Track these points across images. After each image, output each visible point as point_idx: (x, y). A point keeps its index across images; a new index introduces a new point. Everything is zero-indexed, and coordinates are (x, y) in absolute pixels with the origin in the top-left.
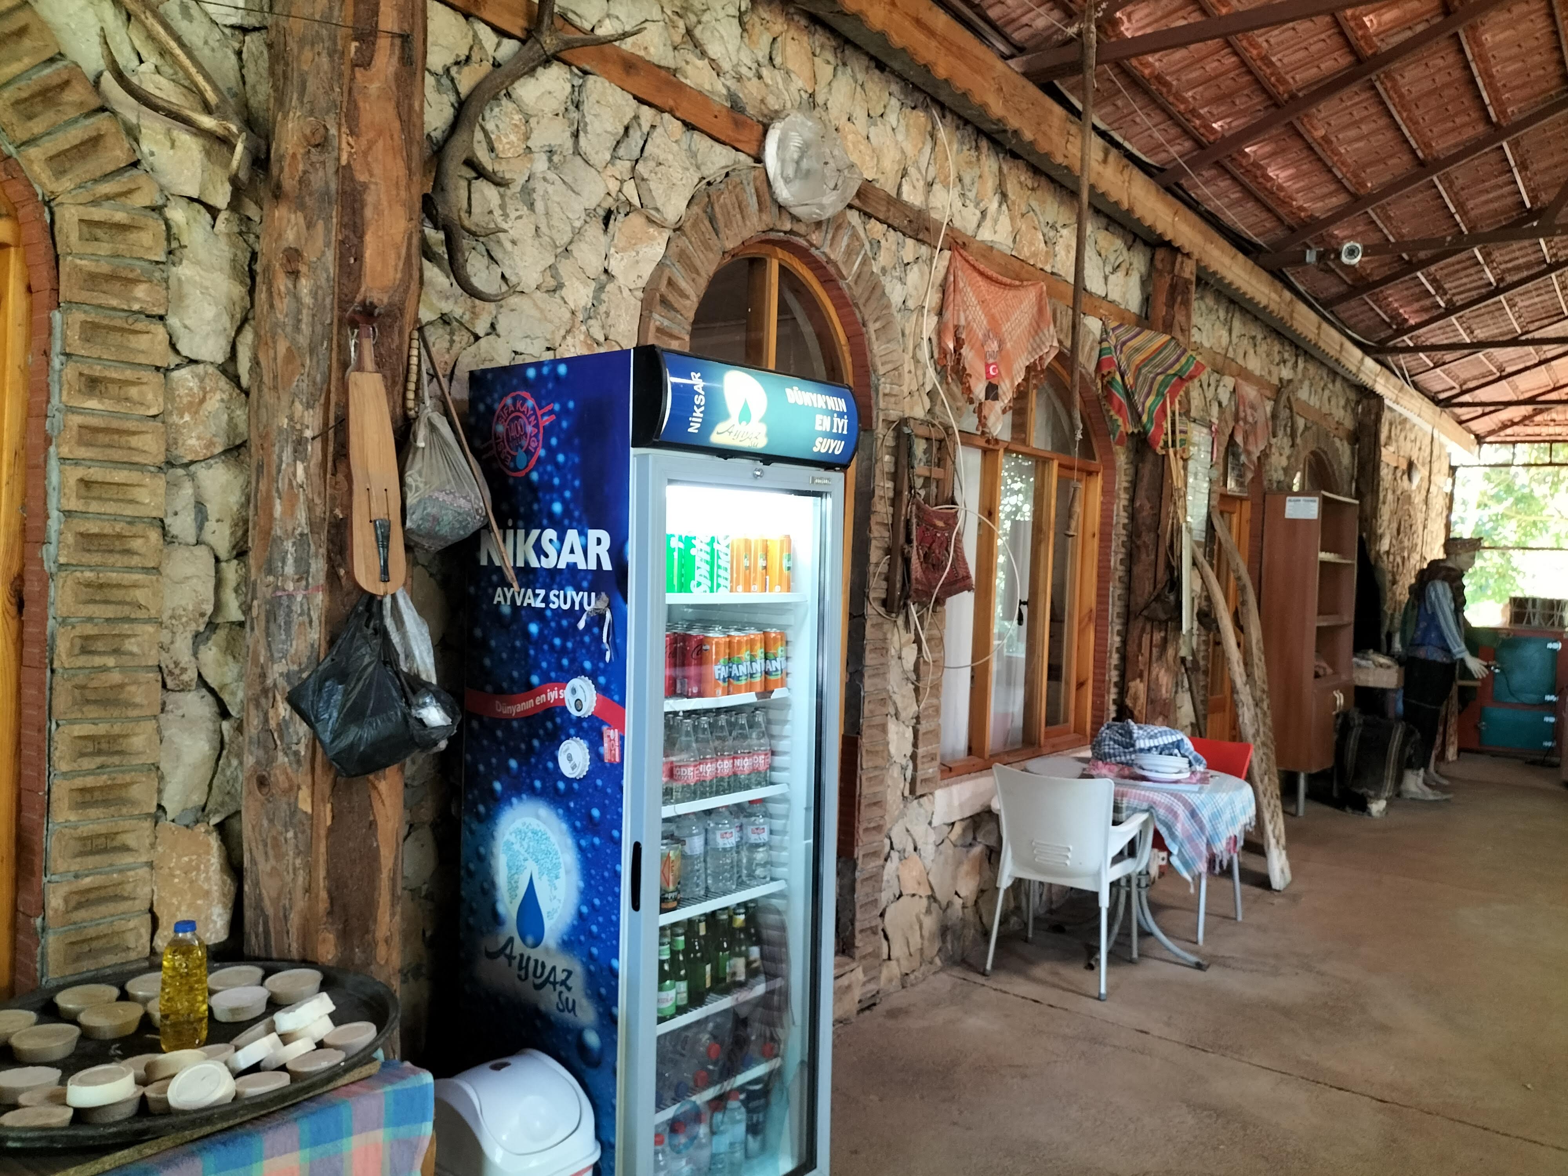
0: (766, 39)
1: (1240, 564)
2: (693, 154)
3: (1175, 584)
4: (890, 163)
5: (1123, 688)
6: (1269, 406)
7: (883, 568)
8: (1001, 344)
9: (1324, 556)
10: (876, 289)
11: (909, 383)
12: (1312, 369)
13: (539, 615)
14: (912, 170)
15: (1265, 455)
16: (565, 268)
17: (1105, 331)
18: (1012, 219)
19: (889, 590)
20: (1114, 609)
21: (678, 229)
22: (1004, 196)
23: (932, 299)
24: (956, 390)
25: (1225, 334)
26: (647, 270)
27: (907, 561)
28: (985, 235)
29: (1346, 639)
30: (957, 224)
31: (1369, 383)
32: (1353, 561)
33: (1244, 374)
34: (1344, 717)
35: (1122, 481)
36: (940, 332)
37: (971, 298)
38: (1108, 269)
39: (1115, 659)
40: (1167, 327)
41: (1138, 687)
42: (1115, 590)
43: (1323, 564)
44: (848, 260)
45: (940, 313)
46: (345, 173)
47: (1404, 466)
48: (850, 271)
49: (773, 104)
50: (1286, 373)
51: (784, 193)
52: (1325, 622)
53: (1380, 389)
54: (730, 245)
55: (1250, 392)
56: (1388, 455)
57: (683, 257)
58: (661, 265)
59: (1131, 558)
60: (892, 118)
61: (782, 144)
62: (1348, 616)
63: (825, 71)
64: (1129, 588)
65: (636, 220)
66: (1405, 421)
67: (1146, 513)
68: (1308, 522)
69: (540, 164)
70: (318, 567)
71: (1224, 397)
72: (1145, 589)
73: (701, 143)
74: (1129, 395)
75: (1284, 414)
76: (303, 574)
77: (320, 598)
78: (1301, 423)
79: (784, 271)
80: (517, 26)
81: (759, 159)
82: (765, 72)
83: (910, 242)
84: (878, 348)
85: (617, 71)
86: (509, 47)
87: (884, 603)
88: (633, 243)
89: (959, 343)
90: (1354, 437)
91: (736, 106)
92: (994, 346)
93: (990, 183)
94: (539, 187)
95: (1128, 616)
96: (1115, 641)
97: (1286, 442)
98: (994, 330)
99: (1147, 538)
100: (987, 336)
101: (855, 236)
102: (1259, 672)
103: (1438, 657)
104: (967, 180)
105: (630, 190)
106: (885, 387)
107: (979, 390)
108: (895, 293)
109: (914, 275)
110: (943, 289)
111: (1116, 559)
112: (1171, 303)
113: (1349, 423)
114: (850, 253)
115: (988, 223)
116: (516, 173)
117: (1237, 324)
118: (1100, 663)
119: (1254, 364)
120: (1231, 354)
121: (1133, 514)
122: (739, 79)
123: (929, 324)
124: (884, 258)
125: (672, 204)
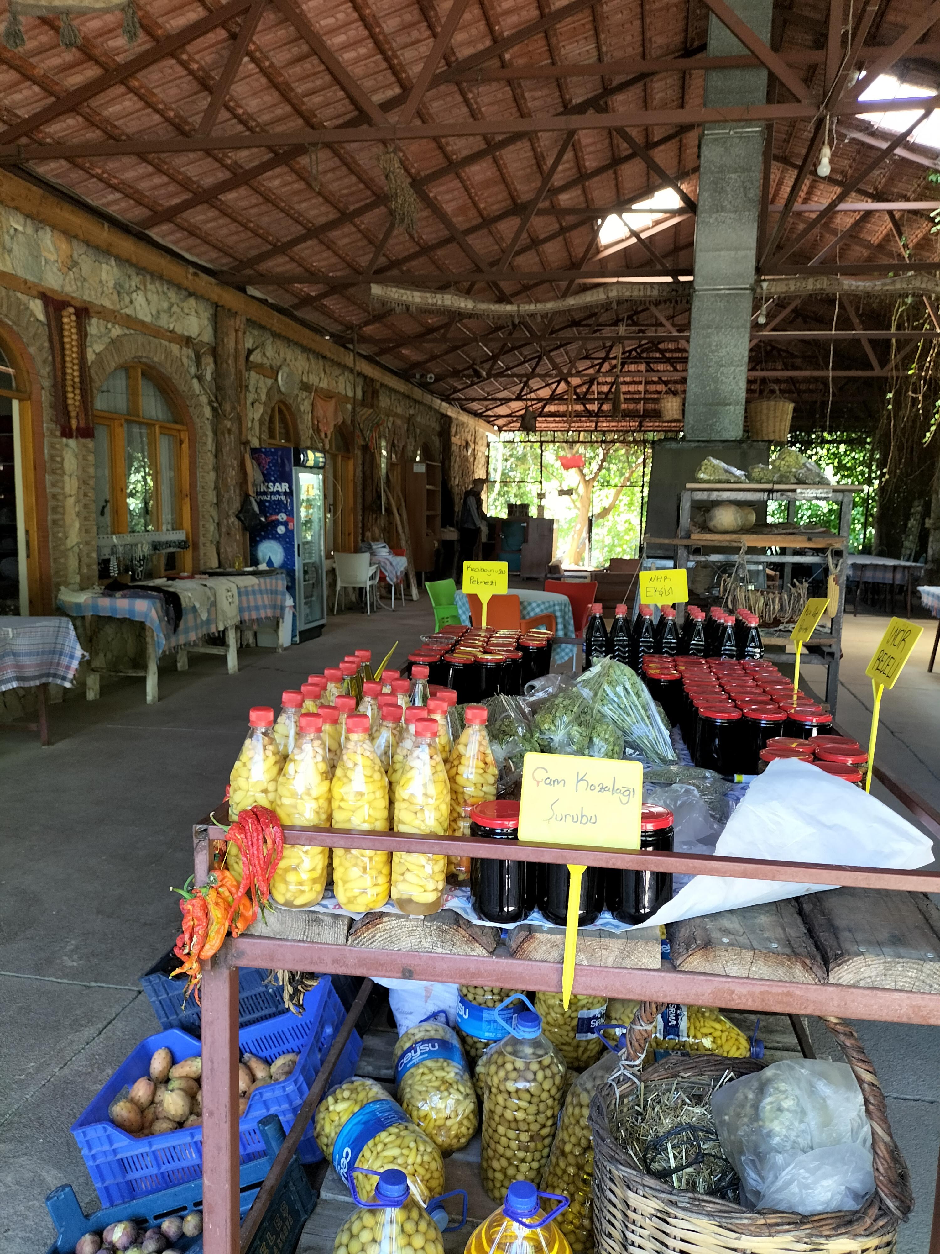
1: (398, 490)
2: (266, 383)
3: (379, 497)
5: (363, 534)
6: (406, 426)
9: (428, 487)
10: (298, 409)
12: (422, 408)
14: (305, 372)
15: (404, 447)
17: (353, 409)
18: (327, 378)
20: (359, 507)
22: (325, 372)
23: (310, 409)
24: (318, 436)
25: (390, 403)
28: (321, 385)
29: (438, 520)
30: (315, 383)
31: (444, 412)
32: (439, 489)
33: (396, 415)
34: (438, 551)
35: (360, 462)
36: (313, 418)
37: (320, 406)
38: (353, 386)
39: (360, 525)
40: (372, 406)
41: (368, 534)
42: (359, 500)
43: (428, 490)
44: (293, 403)
45: (312, 413)
47: (464, 444)
48: (294, 406)
49: (279, 364)
50: (412, 412)
51: (283, 389)
52: (429, 513)
53: (449, 414)
54: (272, 406)
55: (399, 422)
56: (455, 440)
59: (364, 489)
61: (281, 375)
62: (439, 511)
64: (364, 500)
66: (463, 424)
67: (368, 473)
68: (421, 474)
71: (390, 425)
72: (369, 499)
74: (361, 431)
75: (411, 428)
78: (418, 431)
81: (276, 380)
83: (305, 393)
84: (301, 427)
90: (440, 434)
91: (273, 368)
92: (326, 420)
93: (322, 369)
95: (364, 509)
96: (360, 518)
97: (413, 440)
98: (326, 415)
99: (369, 481)
100: (324, 417)
102: (407, 530)
103: (472, 527)
104: (317, 370)
106: (303, 438)
107: (323, 435)
108: (302, 409)
109: (306, 403)
110: (312, 405)
111: (359, 489)
112: (373, 397)
113: (438, 429)
114: (294, 400)
115: (322, 381)
117: (393, 397)
118: (356, 526)
119: (399, 410)
120: (391, 408)
121: (364, 472)
122: (273, 359)
123: (310, 416)
124: (300, 399)
125: (263, 397)
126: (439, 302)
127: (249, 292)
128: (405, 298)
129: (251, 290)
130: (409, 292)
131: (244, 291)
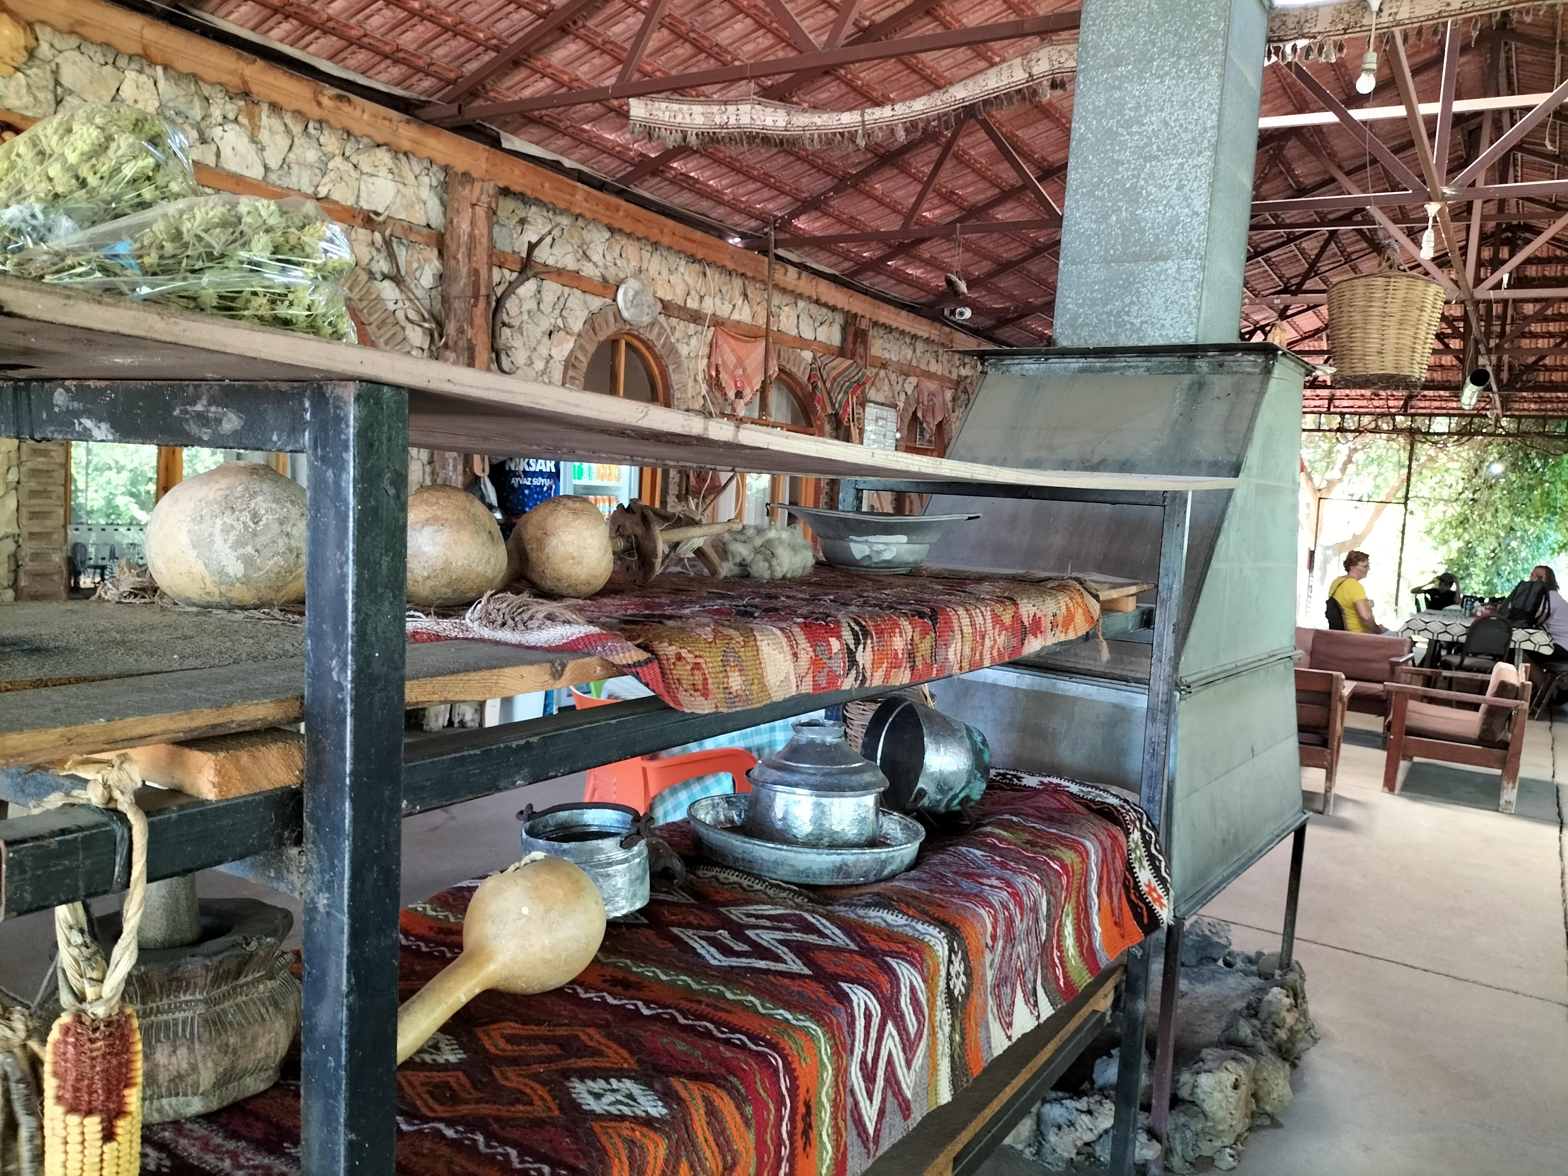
0: (618, 248)
2: (585, 303)
4: (680, 290)
6: (949, 393)
7: (677, 480)
8: (744, 370)
10: (673, 350)
11: (690, 392)
13: (528, 487)
14: (693, 292)
15: (942, 424)
16: (534, 356)
17: (814, 358)
18: (751, 307)
19: (680, 491)
21: (579, 335)
22: (746, 296)
23: (705, 351)
24: (718, 394)
25: (909, 352)
26: (566, 353)
27: (688, 477)
28: (736, 317)
30: (718, 313)
33: (927, 375)
36: (709, 366)
37: (726, 349)
38: (817, 324)
44: (658, 339)
45: (709, 357)
46: (469, 341)
48: (659, 344)
49: (622, 275)
51: (626, 314)
54: (602, 339)
55: (932, 385)
57: (582, 348)
58: (572, 351)
60: (681, 269)
61: (625, 293)
63: (646, 255)
65: (562, 333)
69: (525, 317)
70: (460, 468)
71: (910, 389)
73: (589, 298)
74: (827, 393)
76: (455, 469)
77: (460, 478)
79: (628, 344)
80: (517, 267)
81: (615, 300)
82: (618, 262)
83: (692, 325)
84: (674, 377)
85: (554, 276)
86: (515, 275)
87: (678, 497)
88: (560, 343)
89: (718, 372)
91: (605, 280)
92: (740, 372)
93: (737, 292)
94: (525, 326)
98: (740, 363)
100: (735, 368)
101: (662, 327)
104: (724, 291)
105: (560, 322)
106: (678, 395)
107: (731, 394)
108: (684, 350)
109: (694, 341)
110: (711, 346)
112: (859, 343)
114: (659, 335)
115: (737, 310)
116: (515, 323)
117: (918, 347)
119: (936, 368)
120: (914, 363)
122: (606, 267)
123: (703, 364)
124: (678, 334)
125: (577, 325)
126: (732, 121)
127: (505, 145)
128: (679, 119)
129: (511, 142)
130: (685, 107)
131: (495, 142)
